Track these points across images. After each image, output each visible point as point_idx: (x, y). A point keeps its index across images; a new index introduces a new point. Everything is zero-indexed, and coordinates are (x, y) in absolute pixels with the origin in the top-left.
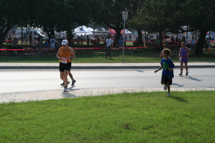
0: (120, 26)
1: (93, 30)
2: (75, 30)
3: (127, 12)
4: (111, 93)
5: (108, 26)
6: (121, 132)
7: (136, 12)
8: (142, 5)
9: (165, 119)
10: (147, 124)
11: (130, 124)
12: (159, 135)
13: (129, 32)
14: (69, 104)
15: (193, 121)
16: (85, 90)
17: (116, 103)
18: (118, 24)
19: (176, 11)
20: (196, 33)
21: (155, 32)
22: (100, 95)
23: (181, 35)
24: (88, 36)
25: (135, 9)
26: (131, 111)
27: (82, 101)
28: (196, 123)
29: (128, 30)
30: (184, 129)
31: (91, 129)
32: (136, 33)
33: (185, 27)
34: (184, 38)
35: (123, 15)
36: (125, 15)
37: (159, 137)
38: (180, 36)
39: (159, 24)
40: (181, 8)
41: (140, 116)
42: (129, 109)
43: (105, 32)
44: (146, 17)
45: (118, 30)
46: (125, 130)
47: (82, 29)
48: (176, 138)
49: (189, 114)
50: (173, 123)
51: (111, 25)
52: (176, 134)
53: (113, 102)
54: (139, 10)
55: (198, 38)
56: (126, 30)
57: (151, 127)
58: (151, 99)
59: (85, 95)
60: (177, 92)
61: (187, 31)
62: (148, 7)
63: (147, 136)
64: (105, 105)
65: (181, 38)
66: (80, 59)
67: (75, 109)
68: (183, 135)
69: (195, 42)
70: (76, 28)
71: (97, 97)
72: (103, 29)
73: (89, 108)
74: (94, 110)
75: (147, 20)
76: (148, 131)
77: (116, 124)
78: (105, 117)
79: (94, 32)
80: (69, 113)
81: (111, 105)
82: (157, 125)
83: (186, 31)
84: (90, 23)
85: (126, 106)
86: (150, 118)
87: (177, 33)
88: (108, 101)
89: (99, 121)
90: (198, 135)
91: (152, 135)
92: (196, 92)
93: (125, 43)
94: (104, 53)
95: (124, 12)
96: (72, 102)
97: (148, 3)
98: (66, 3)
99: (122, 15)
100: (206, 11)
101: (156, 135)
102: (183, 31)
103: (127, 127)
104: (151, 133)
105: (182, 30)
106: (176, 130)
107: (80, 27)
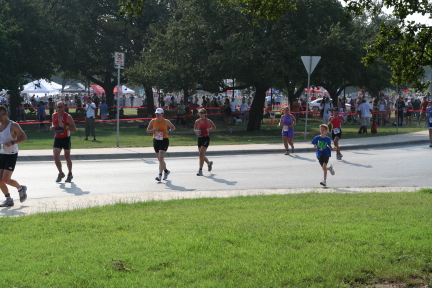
0: (112, 80)
1: (61, 87)
2: (26, 87)
3: (123, 55)
4: (93, 205)
5: (89, 80)
6: (110, 277)
7: (140, 55)
8: (151, 41)
9: (191, 248)
10: (158, 261)
11: (127, 261)
12: (179, 278)
13: (129, 90)
14: (10, 228)
15: (241, 251)
16: (43, 201)
17: (103, 223)
18: (108, 76)
19: (212, 52)
20: (248, 93)
21: (178, 90)
22: (71, 208)
23: (224, 95)
24: (50, 99)
25: (138, 48)
26: (129, 237)
27: (37, 221)
28: (245, 254)
29: (128, 87)
30: (224, 266)
31: (53, 274)
32: (142, 92)
33: (229, 82)
34: (227, 100)
35: (116, 60)
36: (119, 59)
37: (180, 283)
38: (222, 97)
39: (182, 76)
40: (221, 48)
41: (145, 245)
42: (125, 234)
43: (83, 91)
44: (160, 62)
45: (109, 87)
46: (117, 274)
47: (38, 85)
48: (210, 283)
49: (233, 237)
50: (206, 256)
51: (95, 77)
52: (211, 275)
53: (97, 222)
54: (146, 50)
55: (252, 101)
56: (124, 87)
57: (166, 265)
58: (168, 213)
59: (43, 210)
60: (215, 198)
61: (233, 88)
62: (163, 44)
63: (158, 282)
64: (81, 228)
65: (223, 101)
66: (36, 142)
67: (23, 237)
68: (222, 277)
69: (247, 108)
70: (26, 83)
71: (66, 214)
72: (80, 85)
73: (51, 235)
74: (59, 239)
75: (160, 68)
76: (159, 272)
77: (100, 262)
78: (81, 251)
79: (63, 91)
80: (9, 246)
81: (93, 227)
82: (177, 261)
83: (230, 89)
84: (55, 74)
85: (121, 228)
86: (164, 248)
87: (217, 91)
88: (87, 220)
89: (67, 258)
90: (249, 275)
91: (167, 280)
92: (248, 197)
93: (122, 111)
94: (83, 129)
95: (116, 53)
96: (16, 225)
97: (161, 38)
98: (5, 37)
99: (113, 59)
100: (264, 53)
101: (174, 279)
102: (226, 89)
103: (121, 267)
104: (166, 276)
105: (223, 85)
106: (210, 269)
107: (36, 82)
